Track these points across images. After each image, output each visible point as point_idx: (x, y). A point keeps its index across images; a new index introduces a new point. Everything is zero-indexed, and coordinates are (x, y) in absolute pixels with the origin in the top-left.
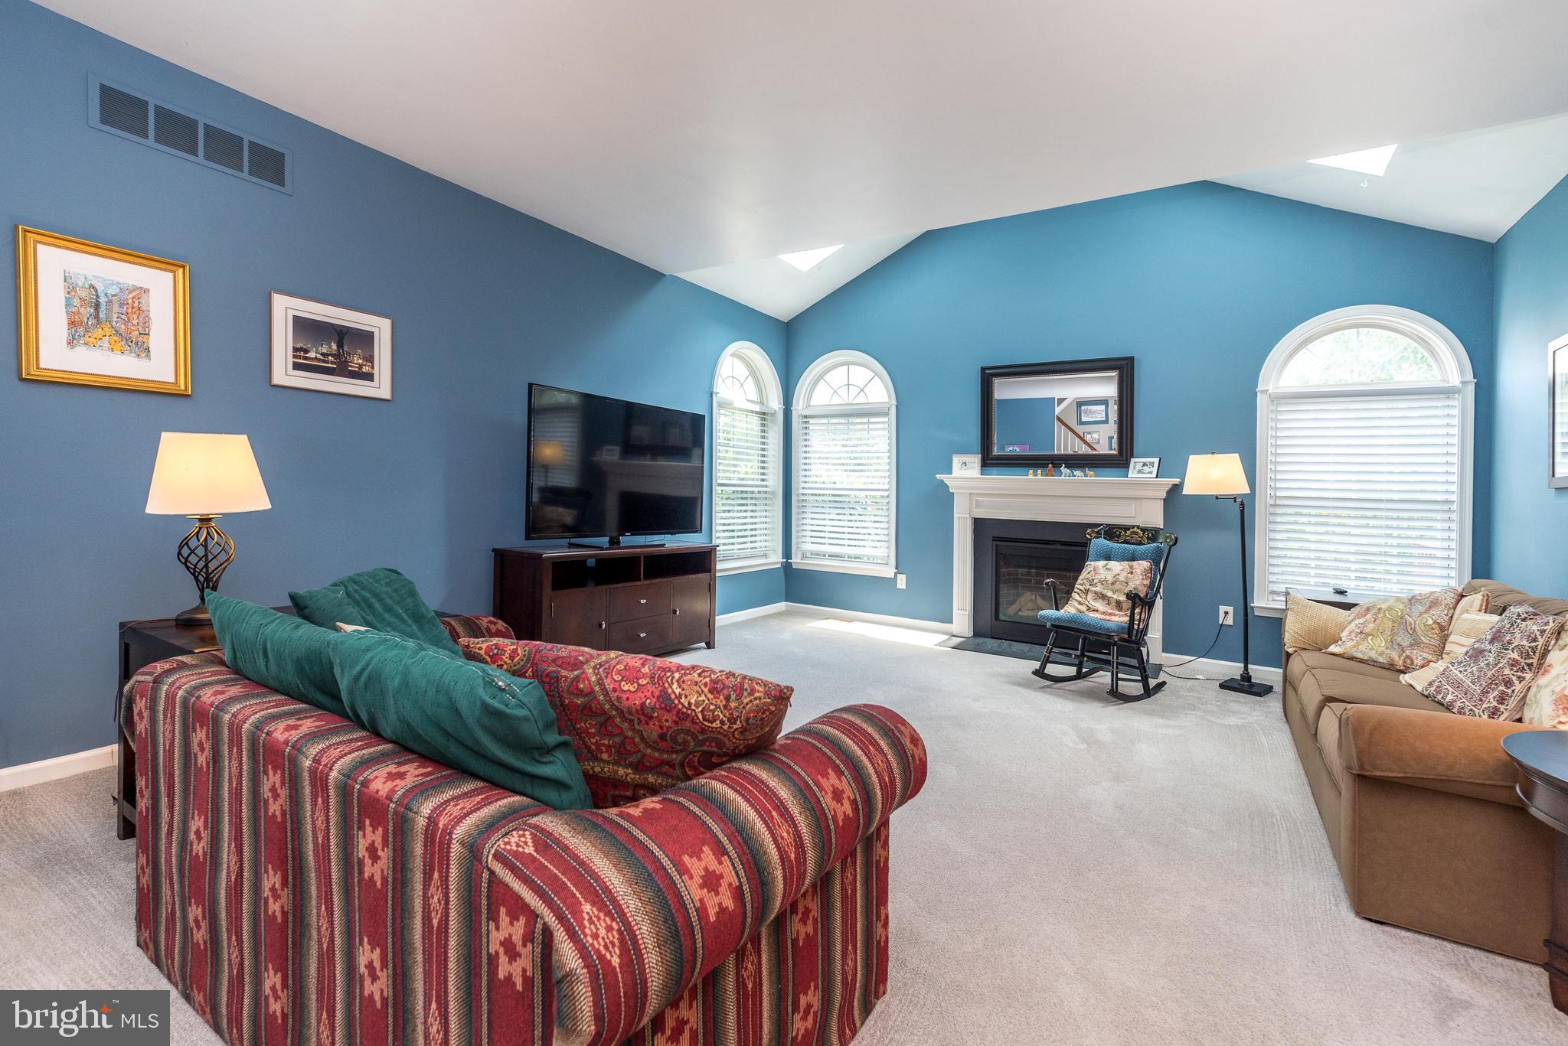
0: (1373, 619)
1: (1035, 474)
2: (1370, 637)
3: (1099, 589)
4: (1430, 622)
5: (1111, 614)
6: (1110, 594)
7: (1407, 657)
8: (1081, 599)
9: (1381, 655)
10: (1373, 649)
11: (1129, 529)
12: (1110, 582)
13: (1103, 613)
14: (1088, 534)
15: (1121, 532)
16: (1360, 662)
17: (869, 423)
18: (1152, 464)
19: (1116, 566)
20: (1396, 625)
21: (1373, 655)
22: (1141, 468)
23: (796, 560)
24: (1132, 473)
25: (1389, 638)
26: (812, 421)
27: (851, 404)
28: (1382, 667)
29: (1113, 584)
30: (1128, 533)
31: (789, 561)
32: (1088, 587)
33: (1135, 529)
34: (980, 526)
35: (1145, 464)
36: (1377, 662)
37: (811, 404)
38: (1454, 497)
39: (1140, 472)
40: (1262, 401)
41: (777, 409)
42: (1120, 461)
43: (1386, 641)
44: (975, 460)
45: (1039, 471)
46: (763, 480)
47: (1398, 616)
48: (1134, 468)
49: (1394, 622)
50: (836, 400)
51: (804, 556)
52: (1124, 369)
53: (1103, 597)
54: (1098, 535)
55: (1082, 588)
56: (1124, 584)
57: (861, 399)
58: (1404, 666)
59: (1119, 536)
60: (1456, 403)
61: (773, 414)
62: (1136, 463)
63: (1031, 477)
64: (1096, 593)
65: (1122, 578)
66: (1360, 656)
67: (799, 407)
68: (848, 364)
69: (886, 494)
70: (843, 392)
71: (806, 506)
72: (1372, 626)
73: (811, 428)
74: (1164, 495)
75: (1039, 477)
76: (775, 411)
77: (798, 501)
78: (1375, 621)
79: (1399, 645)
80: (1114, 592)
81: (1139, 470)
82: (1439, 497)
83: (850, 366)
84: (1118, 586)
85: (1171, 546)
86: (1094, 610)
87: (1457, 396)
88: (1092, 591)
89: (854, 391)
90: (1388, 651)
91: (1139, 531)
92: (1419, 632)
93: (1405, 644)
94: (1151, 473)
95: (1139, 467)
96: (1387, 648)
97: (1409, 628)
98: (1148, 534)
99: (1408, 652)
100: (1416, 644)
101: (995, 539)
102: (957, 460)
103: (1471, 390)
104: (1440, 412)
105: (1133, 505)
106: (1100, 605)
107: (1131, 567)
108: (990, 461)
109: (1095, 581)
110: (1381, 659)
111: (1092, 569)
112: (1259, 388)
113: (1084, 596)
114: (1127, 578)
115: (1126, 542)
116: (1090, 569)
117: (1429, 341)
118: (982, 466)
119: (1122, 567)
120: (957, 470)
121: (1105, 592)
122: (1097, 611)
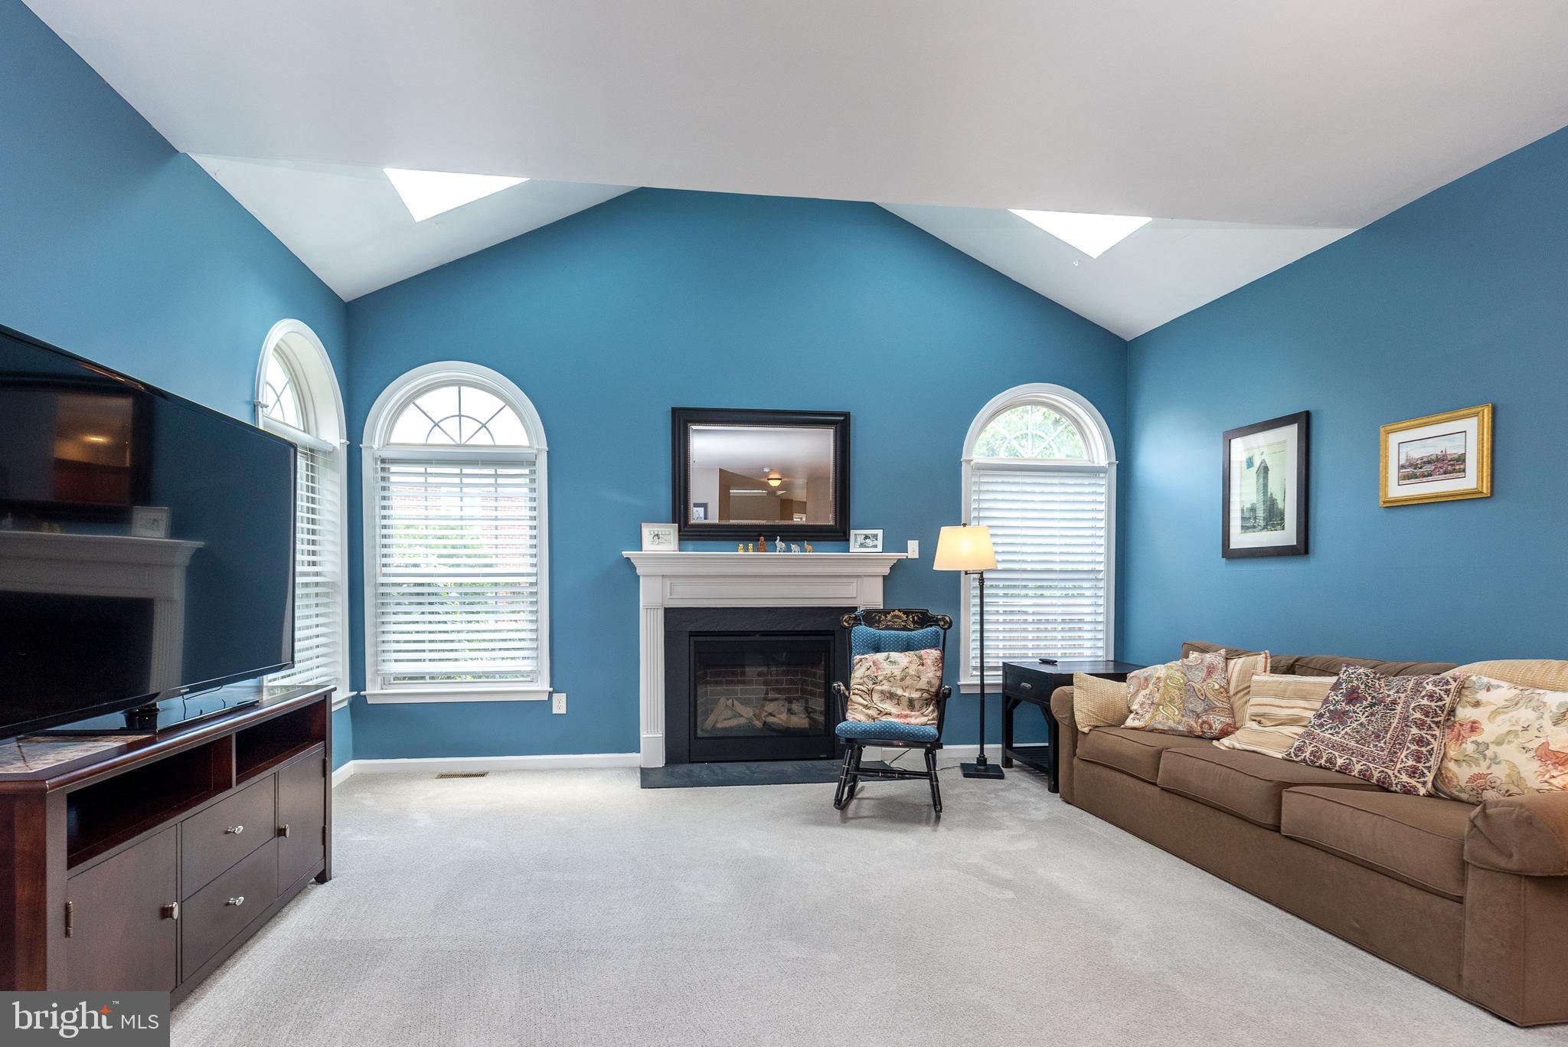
0: (1156, 689)
1: (746, 549)
2: (1161, 707)
3: (885, 687)
4: (1217, 687)
5: (906, 716)
6: (900, 692)
7: (1204, 722)
8: (865, 703)
9: (1179, 723)
10: (1168, 719)
11: (889, 613)
12: (898, 678)
13: (898, 716)
14: (845, 621)
15: (880, 617)
16: (1160, 733)
17: (496, 476)
18: (875, 537)
19: (902, 659)
20: (1182, 692)
21: (1171, 724)
22: (863, 541)
23: (374, 690)
24: (854, 548)
25: (1181, 705)
26: (394, 468)
27: (465, 446)
28: (1182, 735)
29: (902, 679)
30: (889, 617)
31: (362, 693)
32: (871, 686)
33: (897, 613)
34: (674, 617)
35: (867, 537)
36: (1177, 731)
37: (393, 441)
38: (1101, 567)
39: (862, 545)
40: (965, 470)
41: (338, 446)
42: (838, 533)
43: (1179, 709)
44: (671, 531)
45: (751, 546)
46: (314, 564)
47: (1181, 683)
48: (856, 541)
49: (1179, 689)
50: (438, 438)
51: (385, 683)
52: (841, 425)
53: (891, 696)
54: (857, 621)
55: (864, 689)
56: (916, 678)
57: (483, 439)
58: (1202, 731)
59: (879, 622)
60: (1103, 482)
61: (330, 453)
62: (856, 535)
63: (741, 553)
64: (882, 692)
65: (912, 671)
66: (1160, 727)
67: (373, 443)
68: (459, 383)
69: (533, 579)
70: (451, 426)
71: (387, 604)
72: (1157, 695)
73: (393, 479)
74: (886, 571)
75: (751, 553)
76: (334, 447)
77: (376, 596)
78: (1158, 690)
79: (1193, 711)
80: (904, 689)
81: (861, 544)
82: (1086, 567)
83: (462, 388)
84: (908, 681)
85: (945, 629)
86: (887, 714)
87: (1102, 475)
88: (877, 691)
89: (470, 427)
90: (1184, 719)
91: (901, 614)
92: (1212, 698)
93: (1199, 710)
94: (876, 546)
95: (861, 539)
96: (1183, 716)
97: (1199, 694)
98: (913, 618)
99: (1204, 718)
100: (1210, 709)
101: (692, 634)
102: (647, 531)
103: (1114, 470)
104: (1087, 490)
105: (855, 584)
106: (888, 706)
107: (920, 658)
108: (690, 534)
109: (880, 678)
110: (1181, 728)
111: (871, 664)
112: (964, 457)
113: (868, 698)
114: (918, 671)
115: (888, 628)
116: (868, 665)
117: (1081, 422)
118: (680, 540)
119: (908, 659)
120: (649, 545)
121: (893, 690)
122: (890, 714)
